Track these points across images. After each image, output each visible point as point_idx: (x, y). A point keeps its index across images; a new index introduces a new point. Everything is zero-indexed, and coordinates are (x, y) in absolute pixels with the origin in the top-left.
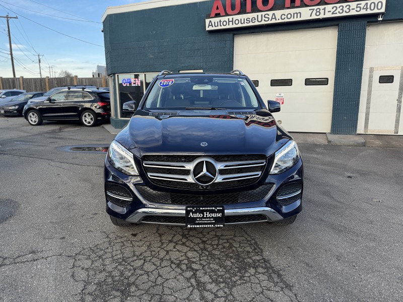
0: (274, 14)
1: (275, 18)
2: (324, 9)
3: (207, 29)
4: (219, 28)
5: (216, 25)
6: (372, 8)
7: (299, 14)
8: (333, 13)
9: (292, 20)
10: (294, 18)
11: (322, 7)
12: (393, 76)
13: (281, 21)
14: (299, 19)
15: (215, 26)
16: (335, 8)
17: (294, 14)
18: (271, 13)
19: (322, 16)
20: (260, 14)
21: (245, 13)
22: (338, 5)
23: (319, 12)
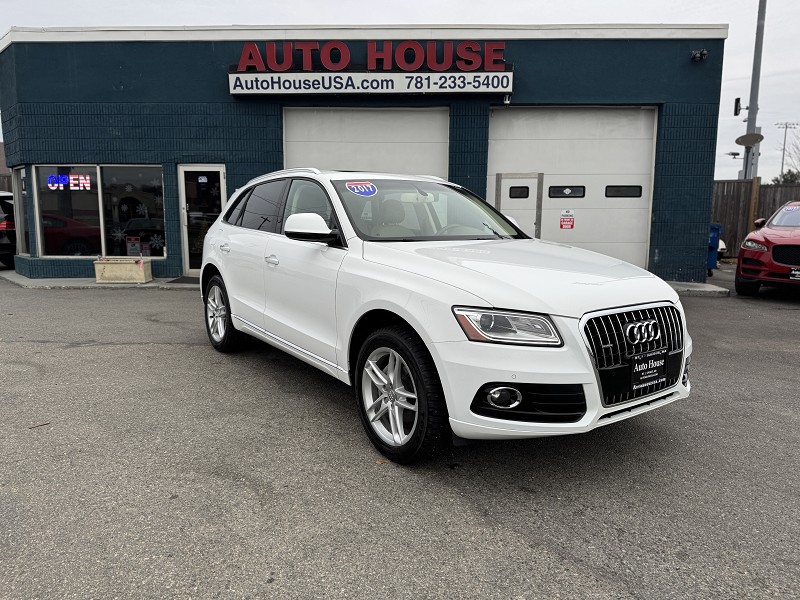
0: (350, 78)
1: (353, 85)
2: (428, 79)
3: (232, 91)
4: (255, 91)
5: (249, 86)
6: (495, 85)
7: (390, 83)
8: (441, 87)
9: (379, 90)
10: (383, 88)
11: (424, 75)
12: (527, 188)
13: (361, 90)
14: (390, 91)
15: (247, 88)
16: (443, 80)
17: (383, 81)
18: (345, 76)
19: (424, 90)
20: (327, 75)
21: (301, 70)
22: (448, 75)
23: (420, 82)
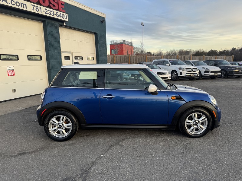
1: (6, 1)
2: (40, 8)
6: (63, 17)
7: (25, 5)
8: (46, 13)
9: (20, 7)
10: (21, 7)
11: (39, 6)
12: (69, 57)
13: (11, 5)
14: (25, 9)
16: (46, 10)
17: (21, 4)
22: (48, 9)
23: (38, 9)
